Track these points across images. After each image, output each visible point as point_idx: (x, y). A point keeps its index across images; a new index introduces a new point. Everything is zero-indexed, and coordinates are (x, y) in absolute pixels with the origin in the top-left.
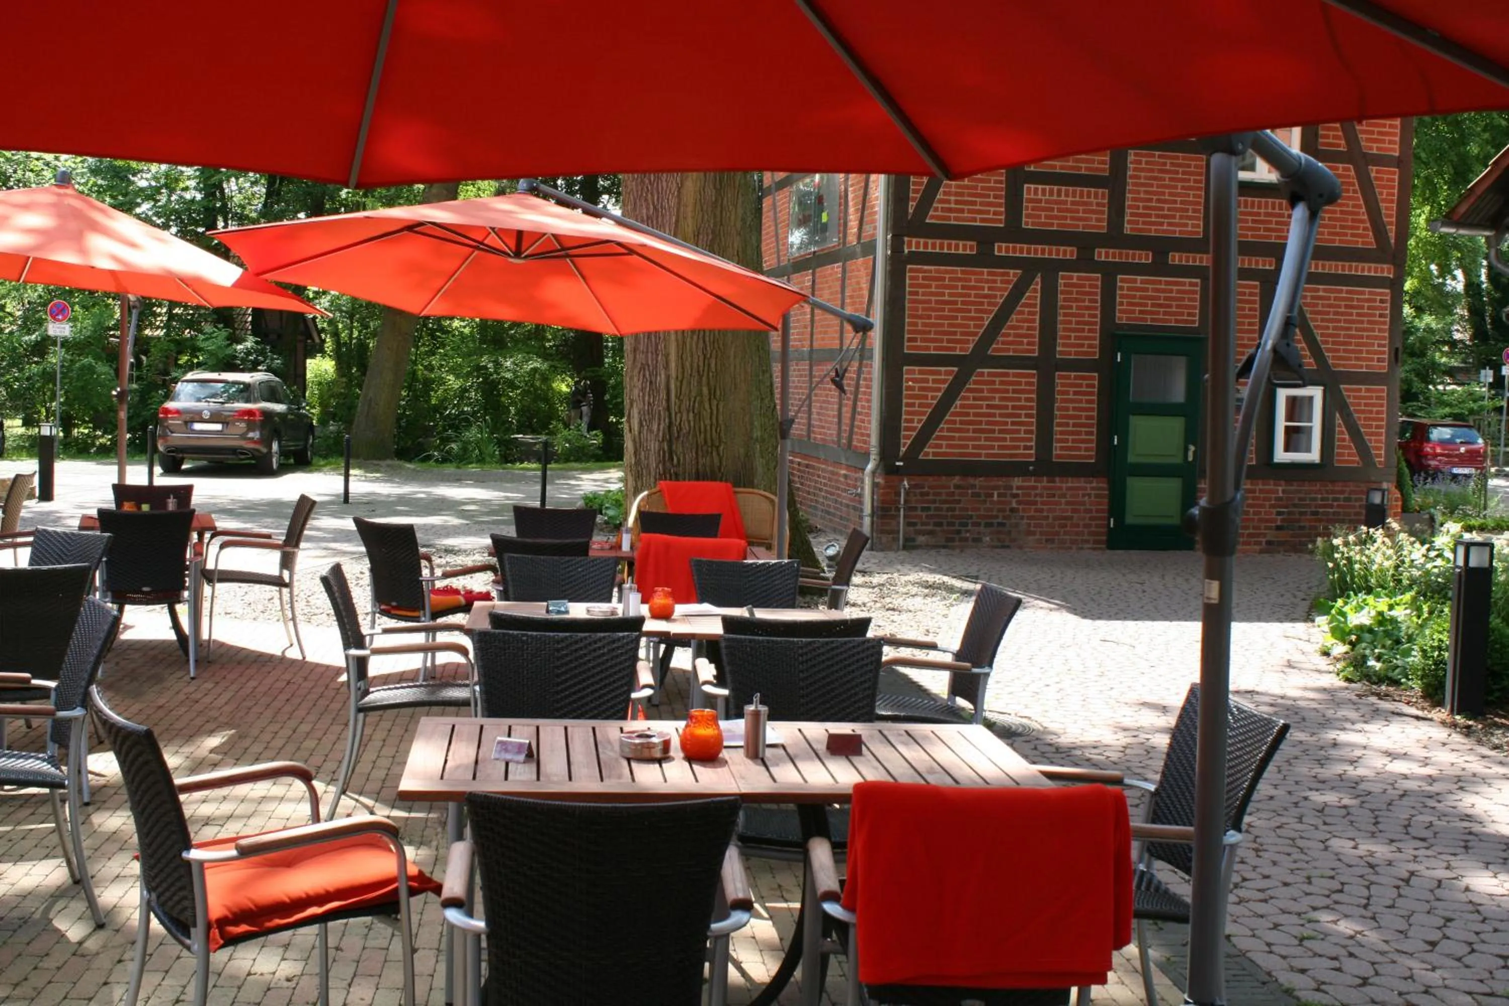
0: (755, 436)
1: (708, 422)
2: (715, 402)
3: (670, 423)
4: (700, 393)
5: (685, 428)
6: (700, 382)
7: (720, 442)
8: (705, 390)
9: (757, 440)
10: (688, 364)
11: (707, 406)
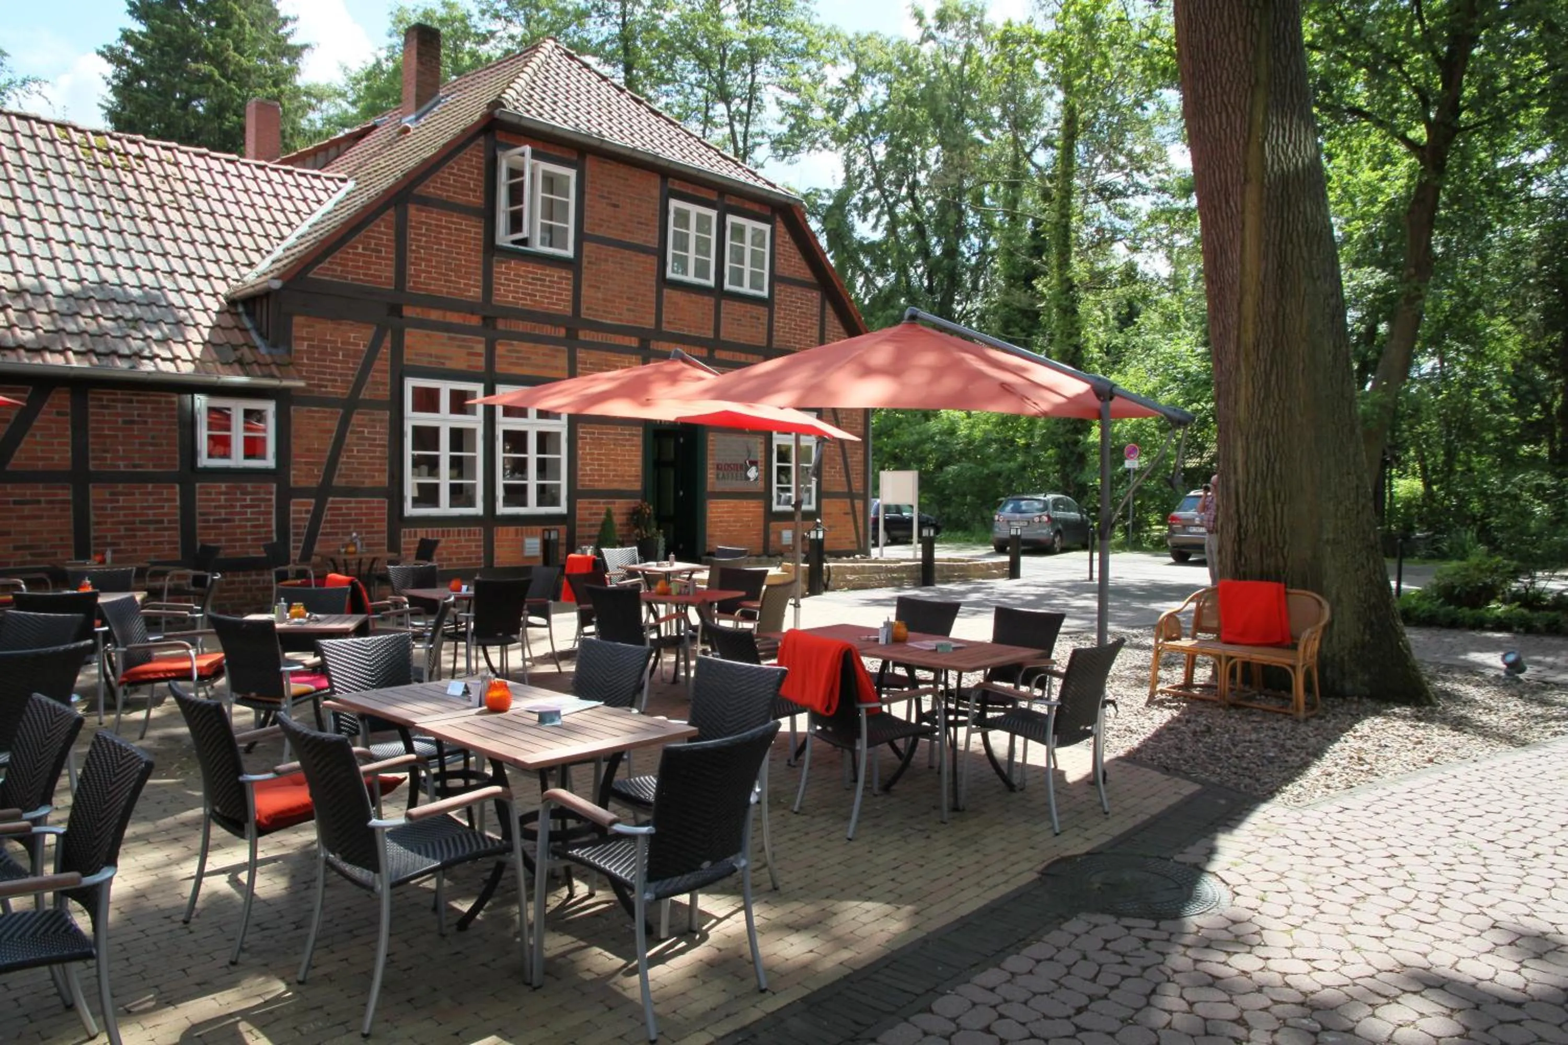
0: (1325, 537)
1: (1271, 523)
2: (1279, 506)
3: (1240, 526)
4: (1265, 498)
5: (1251, 529)
6: (1264, 488)
7: (1285, 542)
8: (1269, 495)
9: (1328, 541)
10: (1252, 470)
11: (1271, 508)
